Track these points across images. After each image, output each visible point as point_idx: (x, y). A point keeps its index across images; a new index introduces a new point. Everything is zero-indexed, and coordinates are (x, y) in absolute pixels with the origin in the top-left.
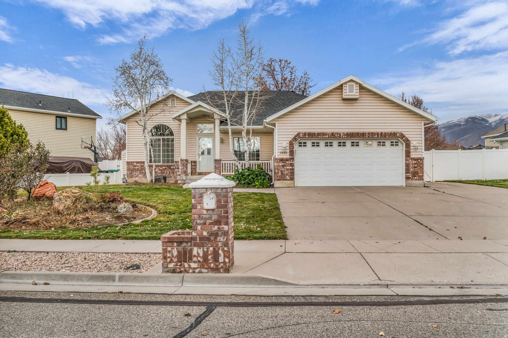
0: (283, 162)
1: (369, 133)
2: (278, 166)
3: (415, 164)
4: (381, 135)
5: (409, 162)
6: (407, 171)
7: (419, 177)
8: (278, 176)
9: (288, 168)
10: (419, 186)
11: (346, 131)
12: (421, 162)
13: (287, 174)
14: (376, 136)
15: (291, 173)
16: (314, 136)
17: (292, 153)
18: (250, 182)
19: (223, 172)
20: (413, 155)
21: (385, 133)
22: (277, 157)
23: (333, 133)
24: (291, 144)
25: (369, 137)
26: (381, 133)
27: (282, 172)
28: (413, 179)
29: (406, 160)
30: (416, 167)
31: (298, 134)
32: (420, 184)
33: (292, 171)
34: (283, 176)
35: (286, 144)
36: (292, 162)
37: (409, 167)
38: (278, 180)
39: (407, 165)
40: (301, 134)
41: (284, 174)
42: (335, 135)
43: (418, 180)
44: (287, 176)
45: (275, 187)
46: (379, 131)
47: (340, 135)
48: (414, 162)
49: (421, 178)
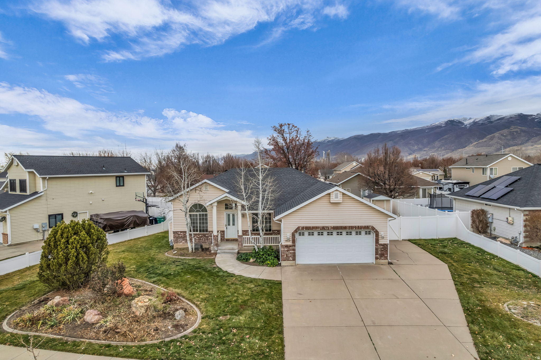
0: (287, 248)
1: (349, 227)
2: (284, 251)
3: (382, 248)
4: (358, 228)
5: (378, 247)
6: (377, 253)
7: (385, 257)
8: (284, 258)
9: (291, 252)
10: (385, 264)
11: (333, 225)
12: (386, 247)
13: (290, 256)
14: (355, 229)
15: (294, 255)
16: (310, 229)
17: (294, 241)
18: (264, 261)
19: (244, 244)
20: (381, 242)
21: (361, 226)
22: (283, 244)
23: (323, 227)
24: (293, 235)
25: (349, 229)
26: (358, 226)
27: (286, 255)
28: (380, 259)
29: (376, 246)
30: (383, 251)
31: (298, 227)
33: (294, 254)
34: (287, 257)
35: (289, 235)
36: (294, 248)
37: (377, 251)
38: (284, 261)
39: (377, 249)
40: (301, 228)
41: (288, 256)
42: (325, 228)
43: (384, 260)
44: (291, 258)
45: (281, 265)
46: (356, 225)
47: (329, 228)
48: (381, 247)
49: (387, 258)
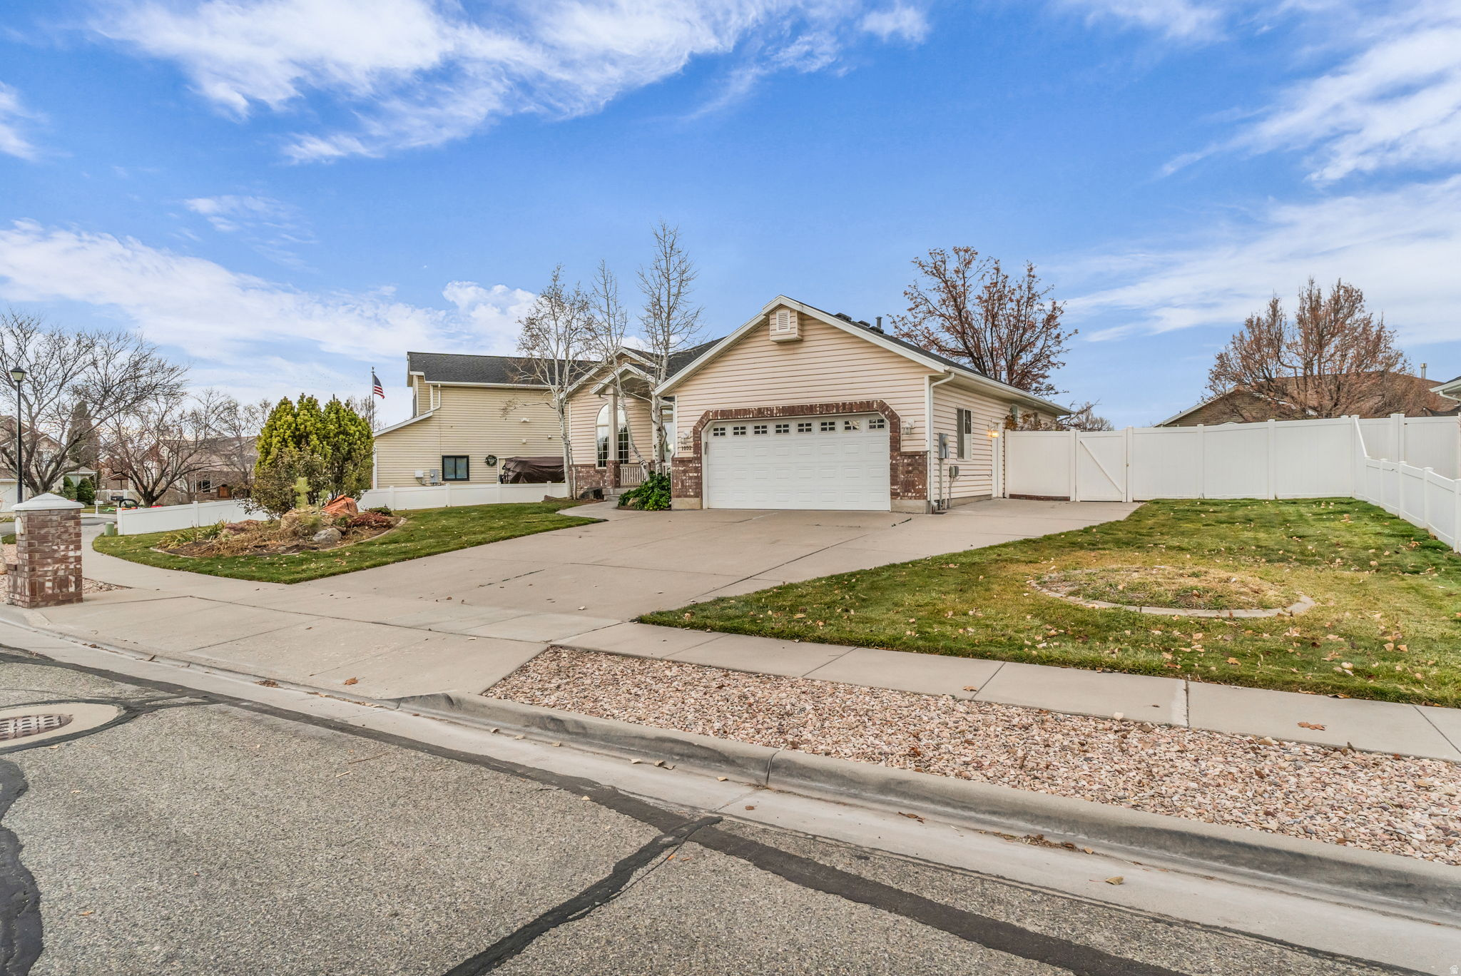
0: (684, 466)
1: (821, 406)
3: (909, 465)
4: (844, 408)
5: (897, 460)
6: (894, 480)
7: (917, 491)
9: (691, 475)
10: (917, 511)
11: (782, 404)
12: (920, 461)
13: (690, 487)
14: (835, 411)
15: (697, 484)
16: (731, 415)
20: (907, 447)
21: (851, 404)
22: (676, 456)
24: (696, 432)
25: (821, 413)
26: (844, 404)
28: (906, 496)
29: (891, 456)
30: (911, 472)
32: (919, 508)
33: (697, 481)
37: (897, 472)
39: (894, 467)
42: (763, 413)
43: (915, 499)
44: (691, 490)
46: (840, 400)
47: (772, 411)
49: (922, 495)
